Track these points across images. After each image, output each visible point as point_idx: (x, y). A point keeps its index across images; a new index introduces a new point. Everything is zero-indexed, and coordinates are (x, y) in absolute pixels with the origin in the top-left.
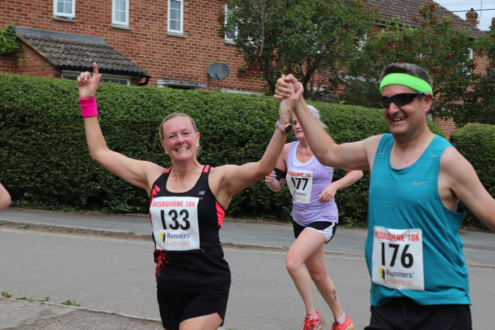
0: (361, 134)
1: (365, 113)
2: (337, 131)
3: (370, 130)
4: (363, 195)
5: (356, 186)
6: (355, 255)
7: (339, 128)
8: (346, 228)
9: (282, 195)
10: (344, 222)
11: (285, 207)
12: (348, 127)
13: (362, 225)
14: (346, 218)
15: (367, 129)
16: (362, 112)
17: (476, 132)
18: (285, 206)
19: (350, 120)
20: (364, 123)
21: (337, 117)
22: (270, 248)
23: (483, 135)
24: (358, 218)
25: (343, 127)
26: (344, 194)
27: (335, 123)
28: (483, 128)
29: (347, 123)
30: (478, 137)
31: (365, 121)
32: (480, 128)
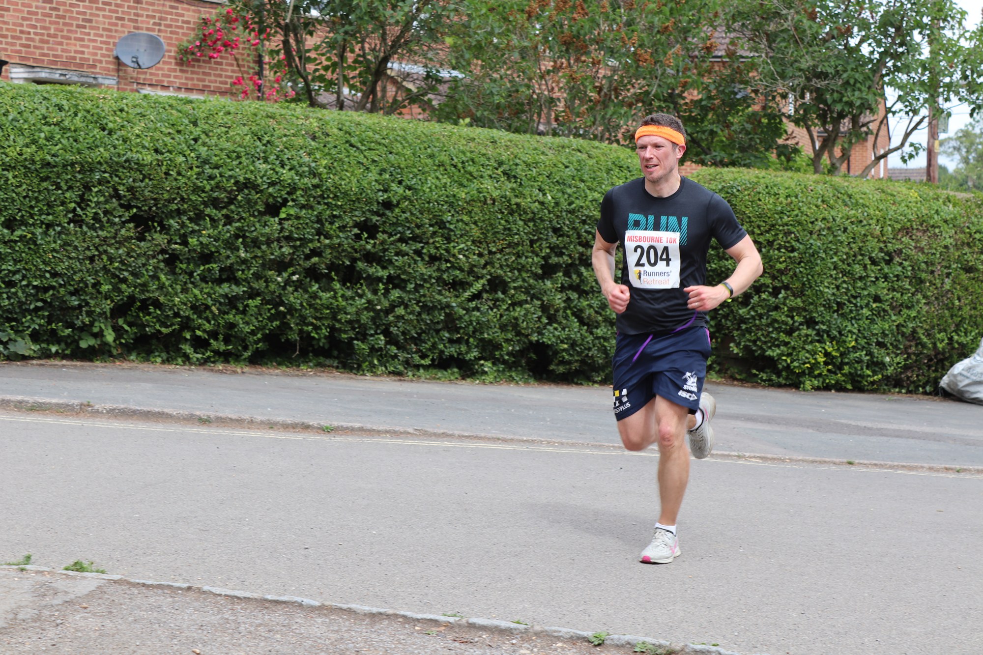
0: (513, 189)
1: (517, 146)
2: (465, 182)
3: (529, 180)
4: (516, 314)
5: (502, 296)
6: (562, 444)
7: (468, 176)
8: (484, 383)
9: (354, 317)
10: (477, 372)
11: (360, 343)
12: (485, 175)
13: (511, 376)
14: (482, 362)
15: (524, 178)
16: (509, 143)
17: (723, 184)
18: (358, 340)
19: (488, 159)
20: (517, 165)
21: (463, 153)
22: (387, 432)
23: (738, 191)
24: (505, 362)
25: (475, 174)
26: (478, 314)
27: (460, 165)
28: (736, 175)
29: (482, 165)
30: (728, 193)
31: (518, 161)
32: (731, 176)
